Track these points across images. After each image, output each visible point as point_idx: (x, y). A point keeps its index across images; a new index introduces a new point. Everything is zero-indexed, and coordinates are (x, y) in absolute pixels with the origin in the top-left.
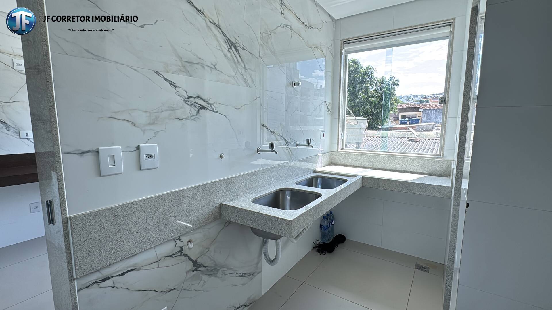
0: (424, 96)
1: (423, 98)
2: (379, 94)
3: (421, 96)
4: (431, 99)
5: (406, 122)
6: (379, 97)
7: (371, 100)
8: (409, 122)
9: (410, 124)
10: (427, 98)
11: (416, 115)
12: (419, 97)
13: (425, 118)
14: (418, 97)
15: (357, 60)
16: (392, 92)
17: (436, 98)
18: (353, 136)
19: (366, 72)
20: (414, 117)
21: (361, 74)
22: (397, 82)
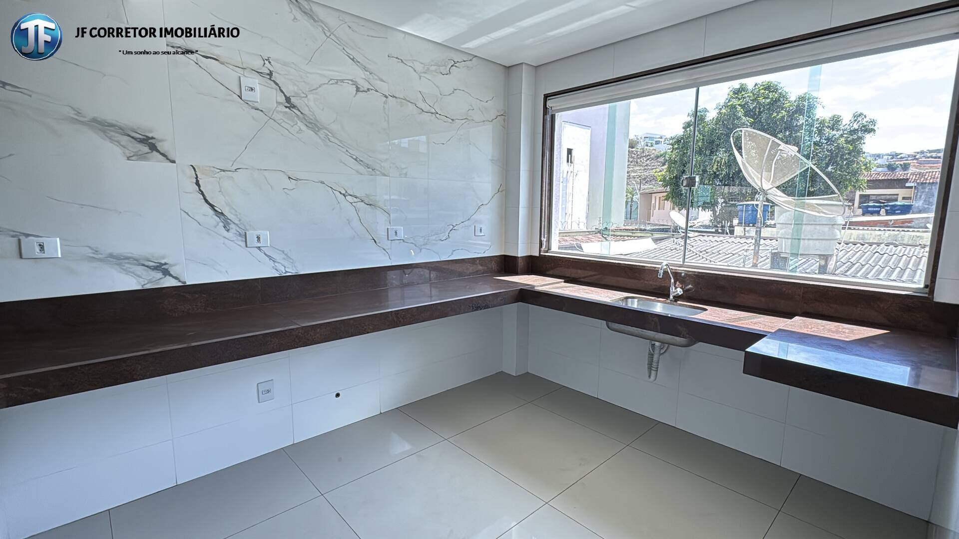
0: (897, 155)
1: (894, 160)
3: (890, 156)
4: (915, 161)
5: (879, 209)
6: (826, 157)
8: (886, 211)
9: (887, 213)
10: (905, 159)
11: (898, 195)
14: (884, 157)
15: (776, 83)
16: (856, 147)
17: (929, 159)
18: (815, 241)
19: (798, 106)
20: (896, 200)
21: (785, 111)
22: (871, 127)
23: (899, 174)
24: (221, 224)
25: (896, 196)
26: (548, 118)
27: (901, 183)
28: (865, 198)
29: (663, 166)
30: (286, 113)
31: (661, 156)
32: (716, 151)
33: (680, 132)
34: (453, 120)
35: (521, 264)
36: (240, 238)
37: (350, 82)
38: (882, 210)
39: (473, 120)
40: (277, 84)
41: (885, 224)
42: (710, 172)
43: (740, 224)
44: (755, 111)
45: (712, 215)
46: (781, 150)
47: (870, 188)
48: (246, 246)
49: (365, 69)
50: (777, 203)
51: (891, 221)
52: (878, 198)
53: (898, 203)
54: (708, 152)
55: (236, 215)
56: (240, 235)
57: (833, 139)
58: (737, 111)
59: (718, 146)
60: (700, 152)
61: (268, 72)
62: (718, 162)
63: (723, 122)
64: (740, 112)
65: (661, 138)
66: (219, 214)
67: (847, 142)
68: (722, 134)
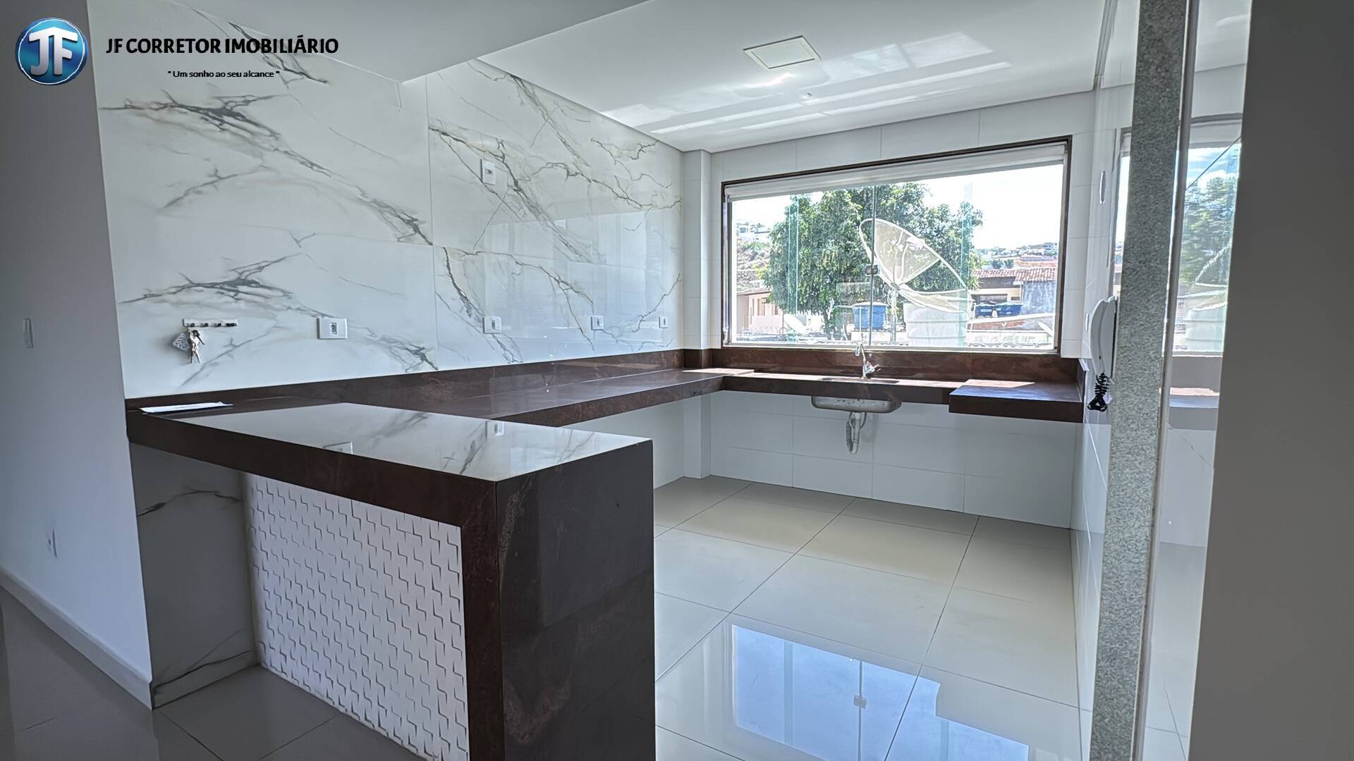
0: (1001, 250)
1: (999, 256)
2: (938, 246)
3: (994, 251)
4: (1018, 258)
5: (991, 310)
7: (920, 260)
8: (998, 312)
9: (999, 315)
10: (1009, 255)
11: (1006, 295)
12: (990, 253)
13: (1029, 302)
16: (965, 241)
17: (1029, 256)
19: (906, 193)
20: (1005, 301)
21: (894, 197)
22: (978, 219)
23: (1005, 272)
24: (465, 309)
25: (1005, 297)
26: (725, 205)
27: (1007, 281)
28: (976, 298)
29: (751, 260)
30: (514, 196)
31: (749, 247)
32: (825, 243)
33: (782, 219)
34: (641, 206)
35: (704, 357)
36: (479, 324)
37: (562, 165)
38: (994, 312)
39: (656, 206)
40: (508, 167)
41: (999, 326)
42: (820, 267)
43: (857, 329)
44: (863, 196)
45: (824, 320)
46: (910, 243)
47: (982, 287)
48: (484, 332)
49: (574, 153)
50: (909, 300)
51: (1004, 322)
52: (989, 298)
53: (1008, 304)
54: (815, 244)
55: (476, 300)
56: (479, 321)
57: (943, 232)
58: (843, 196)
59: (826, 236)
60: (807, 244)
61: (501, 155)
62: (828, 256)
63: (830, 208)
64: (848, 198)
65: (747, 224)
66: (464, 298)
67: (957, 235)
68: (829, 222)
